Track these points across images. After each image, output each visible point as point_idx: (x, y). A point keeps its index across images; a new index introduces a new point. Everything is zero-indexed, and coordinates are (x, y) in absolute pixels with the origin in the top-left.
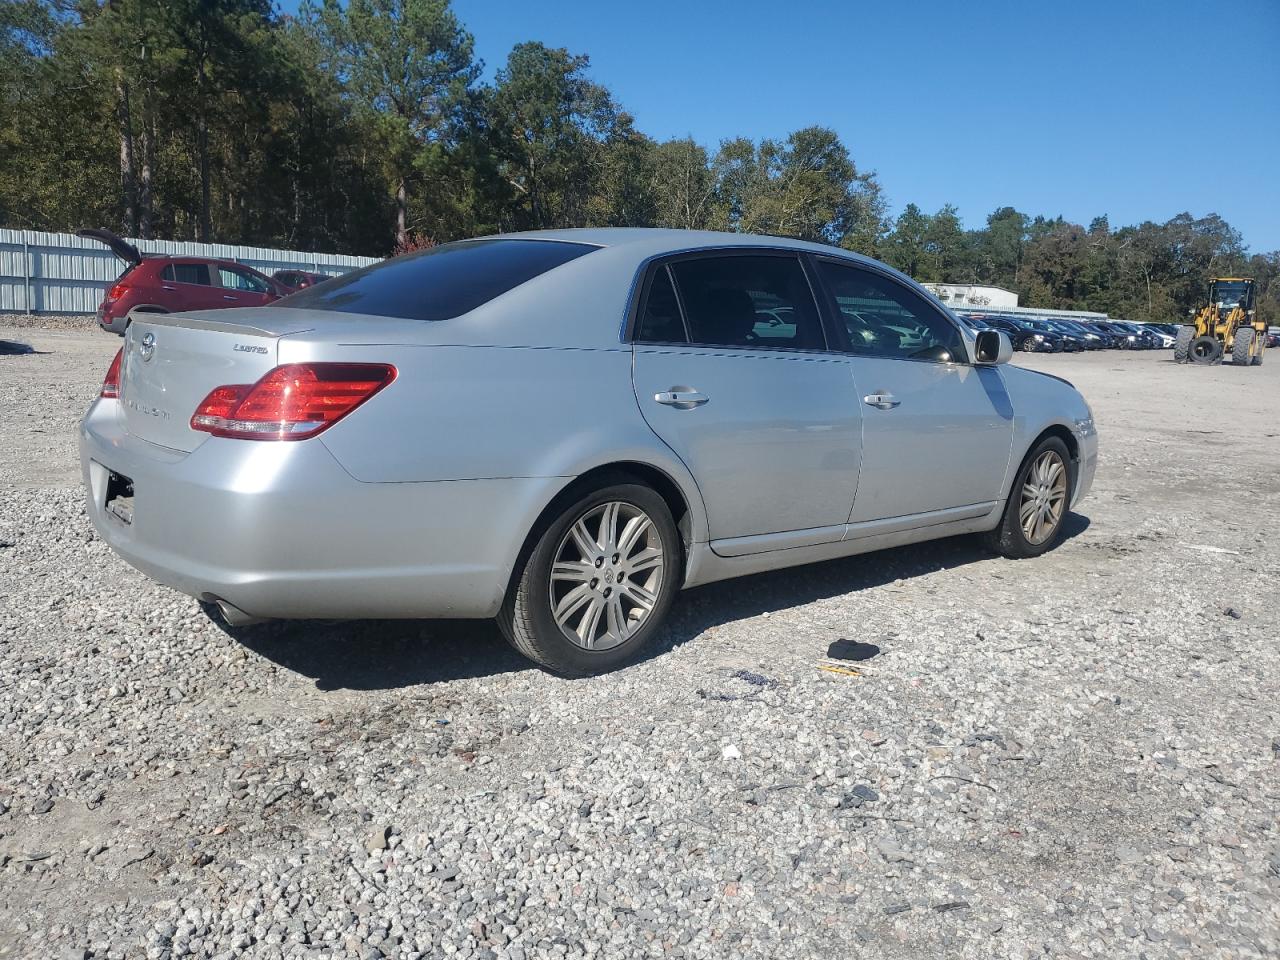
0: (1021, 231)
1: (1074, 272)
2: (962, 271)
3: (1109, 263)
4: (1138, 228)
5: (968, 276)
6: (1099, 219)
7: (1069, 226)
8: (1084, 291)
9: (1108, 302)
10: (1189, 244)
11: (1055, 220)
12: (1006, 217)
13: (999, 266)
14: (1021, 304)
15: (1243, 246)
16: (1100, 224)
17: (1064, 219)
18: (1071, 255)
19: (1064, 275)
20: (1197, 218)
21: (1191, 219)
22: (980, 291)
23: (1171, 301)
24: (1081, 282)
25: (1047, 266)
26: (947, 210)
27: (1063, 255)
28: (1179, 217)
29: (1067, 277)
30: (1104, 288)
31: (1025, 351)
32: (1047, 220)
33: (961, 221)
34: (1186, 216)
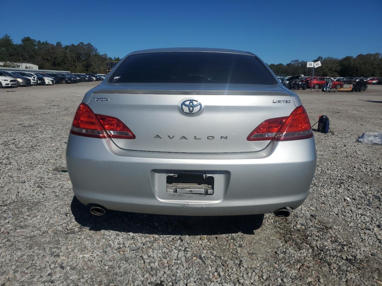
0: (35, 45)
1: (55, 58)
2: (16, 58)
3: (65, 56)
4: (70, 46)
5: (19, 60)
6: (58, 42)
7: (50, 44)
8: (59, 65)
9: (67, 68)
10: (85, 51)
11: (45, 42)
12: (27, 40)
13: (29, 56)
14: (39, 69)
15: (98, 52)
16: (59, 44)
17: (48, 42)
18: (53, 53)
19: (52, 60)
20: (85, 44)
21: (84, 44)
22: (28, 65)
23: (83, 68)
24: (57, 62)
25: (46, 57)
26: (6, 36)
27: (50, 53)
28: (80, 43)
29: (53, 60)
30: (65, 64)
31: (62, 84)
32: (42, 42)
33: (12, 41)
34: (82, 43)
